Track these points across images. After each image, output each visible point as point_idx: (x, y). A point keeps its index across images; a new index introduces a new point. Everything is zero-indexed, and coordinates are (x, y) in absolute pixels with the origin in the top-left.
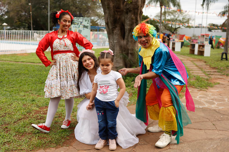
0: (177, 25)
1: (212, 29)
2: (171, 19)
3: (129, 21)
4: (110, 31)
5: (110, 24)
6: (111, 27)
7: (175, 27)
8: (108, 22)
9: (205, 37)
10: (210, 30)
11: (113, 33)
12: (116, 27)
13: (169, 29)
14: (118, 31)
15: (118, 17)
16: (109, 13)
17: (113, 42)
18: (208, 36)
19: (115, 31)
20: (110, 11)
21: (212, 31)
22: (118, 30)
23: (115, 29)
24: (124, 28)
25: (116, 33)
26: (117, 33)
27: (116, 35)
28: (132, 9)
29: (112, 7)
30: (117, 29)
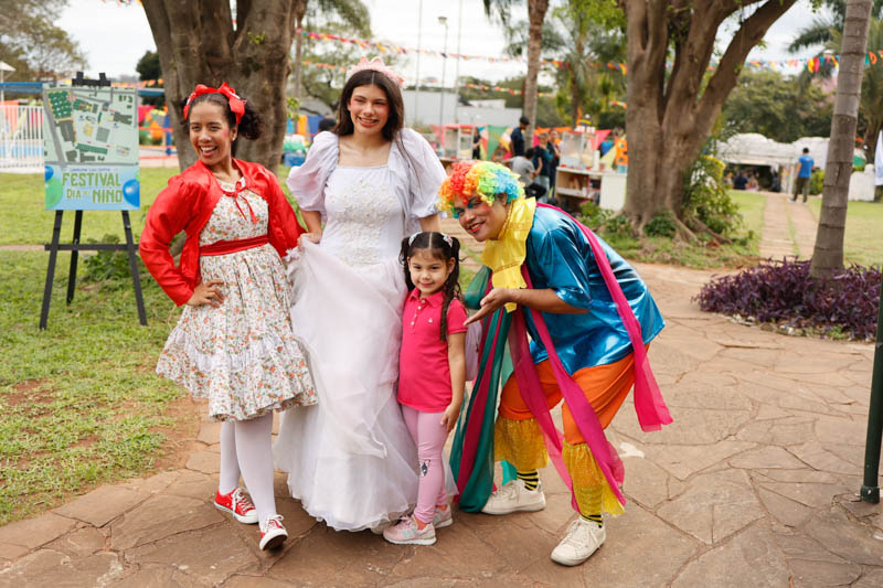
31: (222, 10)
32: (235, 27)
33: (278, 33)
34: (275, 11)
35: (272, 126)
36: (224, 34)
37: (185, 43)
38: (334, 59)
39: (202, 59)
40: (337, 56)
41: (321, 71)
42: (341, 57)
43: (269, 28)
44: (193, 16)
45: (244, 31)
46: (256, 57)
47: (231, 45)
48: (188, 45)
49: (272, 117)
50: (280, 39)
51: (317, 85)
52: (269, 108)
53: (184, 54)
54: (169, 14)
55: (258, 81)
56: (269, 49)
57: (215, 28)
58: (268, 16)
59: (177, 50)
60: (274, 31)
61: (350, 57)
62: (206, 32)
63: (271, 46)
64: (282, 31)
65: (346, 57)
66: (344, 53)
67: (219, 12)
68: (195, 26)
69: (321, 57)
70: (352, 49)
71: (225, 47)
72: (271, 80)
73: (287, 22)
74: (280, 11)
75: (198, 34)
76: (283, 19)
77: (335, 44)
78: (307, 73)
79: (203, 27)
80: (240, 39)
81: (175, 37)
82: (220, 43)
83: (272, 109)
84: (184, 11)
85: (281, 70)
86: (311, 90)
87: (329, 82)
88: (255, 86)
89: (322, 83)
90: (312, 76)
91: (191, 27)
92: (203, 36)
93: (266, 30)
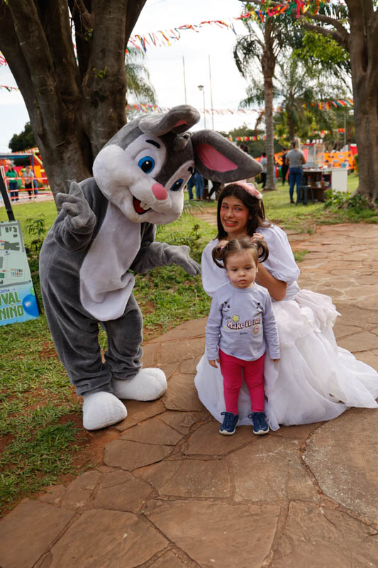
3: (103, 123)
4: (52, 155)
5: (50, 136)
6: (54, 145)
8: (44, 130)
11: (62, 159)
12: (69, 143)
14: (76, 153)
15: (71, 116)
16: (48, 107)
17: (63, 184)
19: (68, 155)
20: (48, 102)
22: (74, 152)
23: (67, 149)
24: (90, 145)
25: (69, 158)
26: (72, 157)
27: (72, 163)
28: (108, 93)
29: (53, 89)
30: (71, 147)
31: (68, 56)
33: (116, 68)
37: (43, 84)
45: (89, 70)
48: (46, 85)
50: (119, 72)
53: (44, 93)
55: (105, 109)
59: (37, 90)
60: (113, 66)
64: (120, 66)
72: (115, 108)
73: (123, 56)
76: (119, 55)
79: (55, 71)
82: (70, 84)
93: (107, 65)
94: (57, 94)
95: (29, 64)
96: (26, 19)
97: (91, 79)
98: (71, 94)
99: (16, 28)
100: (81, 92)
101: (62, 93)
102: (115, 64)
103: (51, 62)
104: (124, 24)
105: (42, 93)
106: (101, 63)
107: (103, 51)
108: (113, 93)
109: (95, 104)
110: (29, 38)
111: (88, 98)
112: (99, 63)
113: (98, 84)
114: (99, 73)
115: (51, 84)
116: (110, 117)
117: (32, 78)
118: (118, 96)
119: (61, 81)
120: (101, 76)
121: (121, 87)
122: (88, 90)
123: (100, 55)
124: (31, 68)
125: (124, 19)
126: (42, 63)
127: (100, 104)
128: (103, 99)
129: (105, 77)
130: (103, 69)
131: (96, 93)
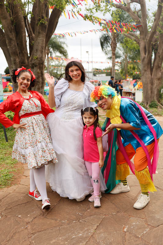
0: (62, 71)
1: (96, 74)
2: (56, 64)
7: (60, 73)
9: (94, 83)
10: (94, 75)
13: (54, 75)
18: (97, 83)
20: (16, 66)
21: (96, 75)
28: (37, 64)
29: (18, 62)
31: (25, 50)
32: (29, 55)
33: (41, 56)
34: (40, 49)
35: (41, 82)
36: (26, 57)
37: (15, 60)
38: (58, 66)
39: (20, 65)
40: (59, 65)
41: (54, 69)
42: (60, 65)
43: (39, 54)
44: (17, 52)
45: (31, 56)
46: (35, 63)
47: (28, 60)
48: (16, 61)
49: (41, 80)
50: (42, 57)
51: (54, 73)
52: (40, 77)
53: (15, 63)
54: (10, 52)
55: (36, 70)
56: (39, 60)
57: (23, 55)
58: (38, 51)
59: (13, 62)
60: (40, 55)
61: (62, 65)
62: (21, 57)
63: (39, 59)
64: (42, 55)
65: (61, 65)
66: (60, 64)
67: (24, 51)
68: (17, 55)
69: (54, 65)
70: (63, 63)
71: (26, 61)
72: (40, 69)
73: (44, 52)
74: (41, 49)
75: (18, 57)
76: (42, 51)
77: (58, 62)
78: (51, 70)
79: (20, 56)
80: (31, 58)
81: (12, 59)
82: (25, 60)
83: (41, 78)
84: (14, 51)
85: (43, 66)
86: (52, 74)
87: (57, 72)
88: (35, 71)
89: (55, 73)
90: (52, 71)
91: (16, 56)
92: (20, 58)
93: (38, 55)
94: (19, 63)
95: (10, 54)
96: (10, 40)
97: (32, 59)
98: (24, 63)
99: (7, 42)
100: (28, 63)
101: (21, 63)
102: (41, 54)
103: (18, 53)
104: (45, 41)
105: (14, 64)
106: (36, 54)
107: (37, 50)
108: (39, 64)
109: (33, 68)
110: (11, 45)
111: (30, 65)
112: (35, 54)
113: (34, 61)
114: (35, 57)
115: (18, 60)
116: (38, 72)
117: (11, 58)
118: (41, 65)
119: (22, 59)
120: (35, 58)
121: (42, 62)
122: (31, 62)
123: (36, 51)
124: (11, 55)
125: (45, 40)
126: (15, 53)
127: (35, 68)
128: (36, 66)
129: (37, 59)
130: (36, 56)
131: (33, 64)
